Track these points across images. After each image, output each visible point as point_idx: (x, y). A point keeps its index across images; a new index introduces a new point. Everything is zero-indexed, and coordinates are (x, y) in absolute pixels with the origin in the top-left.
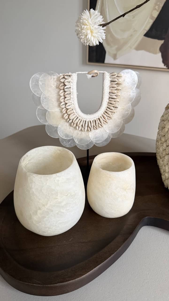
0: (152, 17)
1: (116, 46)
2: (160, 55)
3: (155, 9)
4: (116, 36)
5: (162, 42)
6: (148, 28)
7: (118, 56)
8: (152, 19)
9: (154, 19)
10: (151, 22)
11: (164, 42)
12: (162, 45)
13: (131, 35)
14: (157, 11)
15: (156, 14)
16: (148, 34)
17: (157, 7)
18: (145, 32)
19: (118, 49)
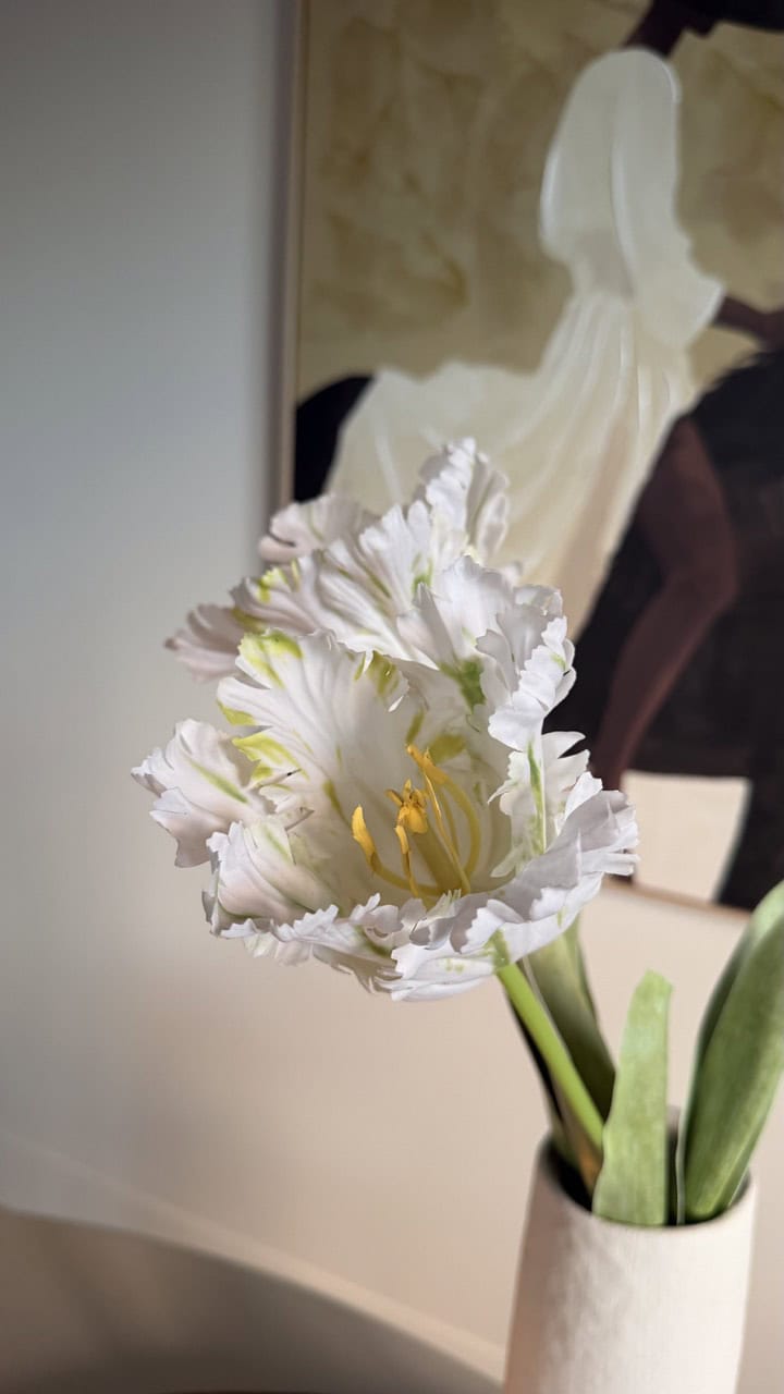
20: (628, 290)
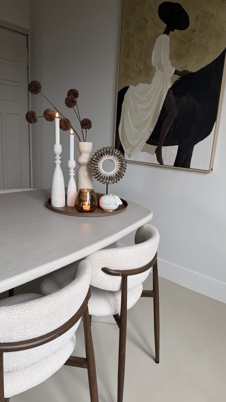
0: (150, 132)
1: (130, 149)
2: (156, 155)
3: (151, 127)
4: (130, 142)
5: (156, 147)
6: (148, 138)
7: (131, 155)
8: (150, 133)
9: (151, 133)
10: (150, 134)
11: (157, 147)
12: (156, 149)
13: (139, 142)
14: (153, 128)
15: (152, 130)
16: (148, 142)
17: (152, 126)
18: (147, 140)
19: (132, 151)
20: (163, 70)
